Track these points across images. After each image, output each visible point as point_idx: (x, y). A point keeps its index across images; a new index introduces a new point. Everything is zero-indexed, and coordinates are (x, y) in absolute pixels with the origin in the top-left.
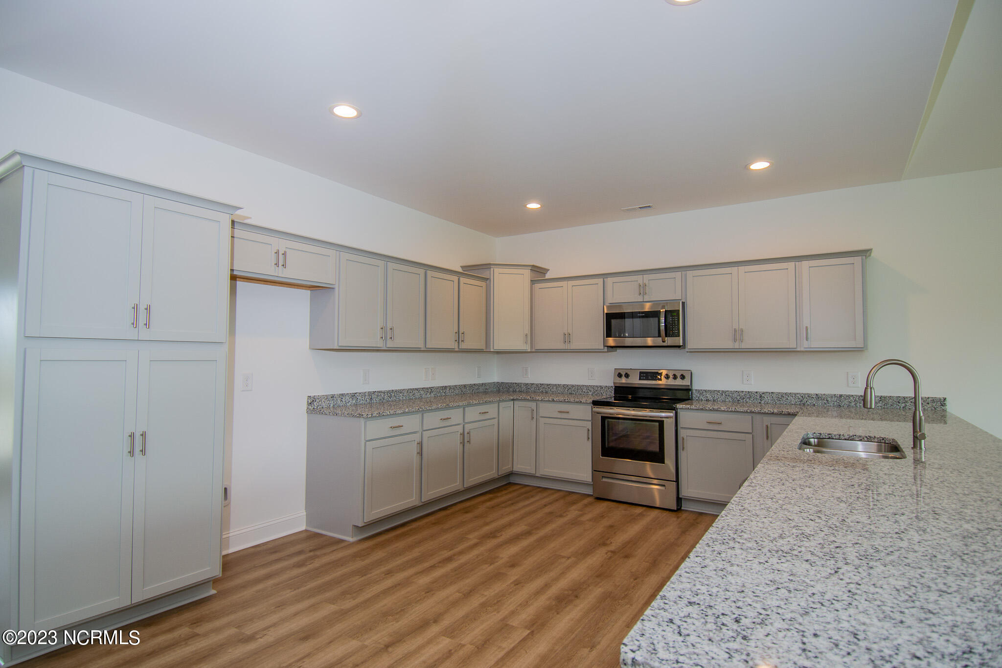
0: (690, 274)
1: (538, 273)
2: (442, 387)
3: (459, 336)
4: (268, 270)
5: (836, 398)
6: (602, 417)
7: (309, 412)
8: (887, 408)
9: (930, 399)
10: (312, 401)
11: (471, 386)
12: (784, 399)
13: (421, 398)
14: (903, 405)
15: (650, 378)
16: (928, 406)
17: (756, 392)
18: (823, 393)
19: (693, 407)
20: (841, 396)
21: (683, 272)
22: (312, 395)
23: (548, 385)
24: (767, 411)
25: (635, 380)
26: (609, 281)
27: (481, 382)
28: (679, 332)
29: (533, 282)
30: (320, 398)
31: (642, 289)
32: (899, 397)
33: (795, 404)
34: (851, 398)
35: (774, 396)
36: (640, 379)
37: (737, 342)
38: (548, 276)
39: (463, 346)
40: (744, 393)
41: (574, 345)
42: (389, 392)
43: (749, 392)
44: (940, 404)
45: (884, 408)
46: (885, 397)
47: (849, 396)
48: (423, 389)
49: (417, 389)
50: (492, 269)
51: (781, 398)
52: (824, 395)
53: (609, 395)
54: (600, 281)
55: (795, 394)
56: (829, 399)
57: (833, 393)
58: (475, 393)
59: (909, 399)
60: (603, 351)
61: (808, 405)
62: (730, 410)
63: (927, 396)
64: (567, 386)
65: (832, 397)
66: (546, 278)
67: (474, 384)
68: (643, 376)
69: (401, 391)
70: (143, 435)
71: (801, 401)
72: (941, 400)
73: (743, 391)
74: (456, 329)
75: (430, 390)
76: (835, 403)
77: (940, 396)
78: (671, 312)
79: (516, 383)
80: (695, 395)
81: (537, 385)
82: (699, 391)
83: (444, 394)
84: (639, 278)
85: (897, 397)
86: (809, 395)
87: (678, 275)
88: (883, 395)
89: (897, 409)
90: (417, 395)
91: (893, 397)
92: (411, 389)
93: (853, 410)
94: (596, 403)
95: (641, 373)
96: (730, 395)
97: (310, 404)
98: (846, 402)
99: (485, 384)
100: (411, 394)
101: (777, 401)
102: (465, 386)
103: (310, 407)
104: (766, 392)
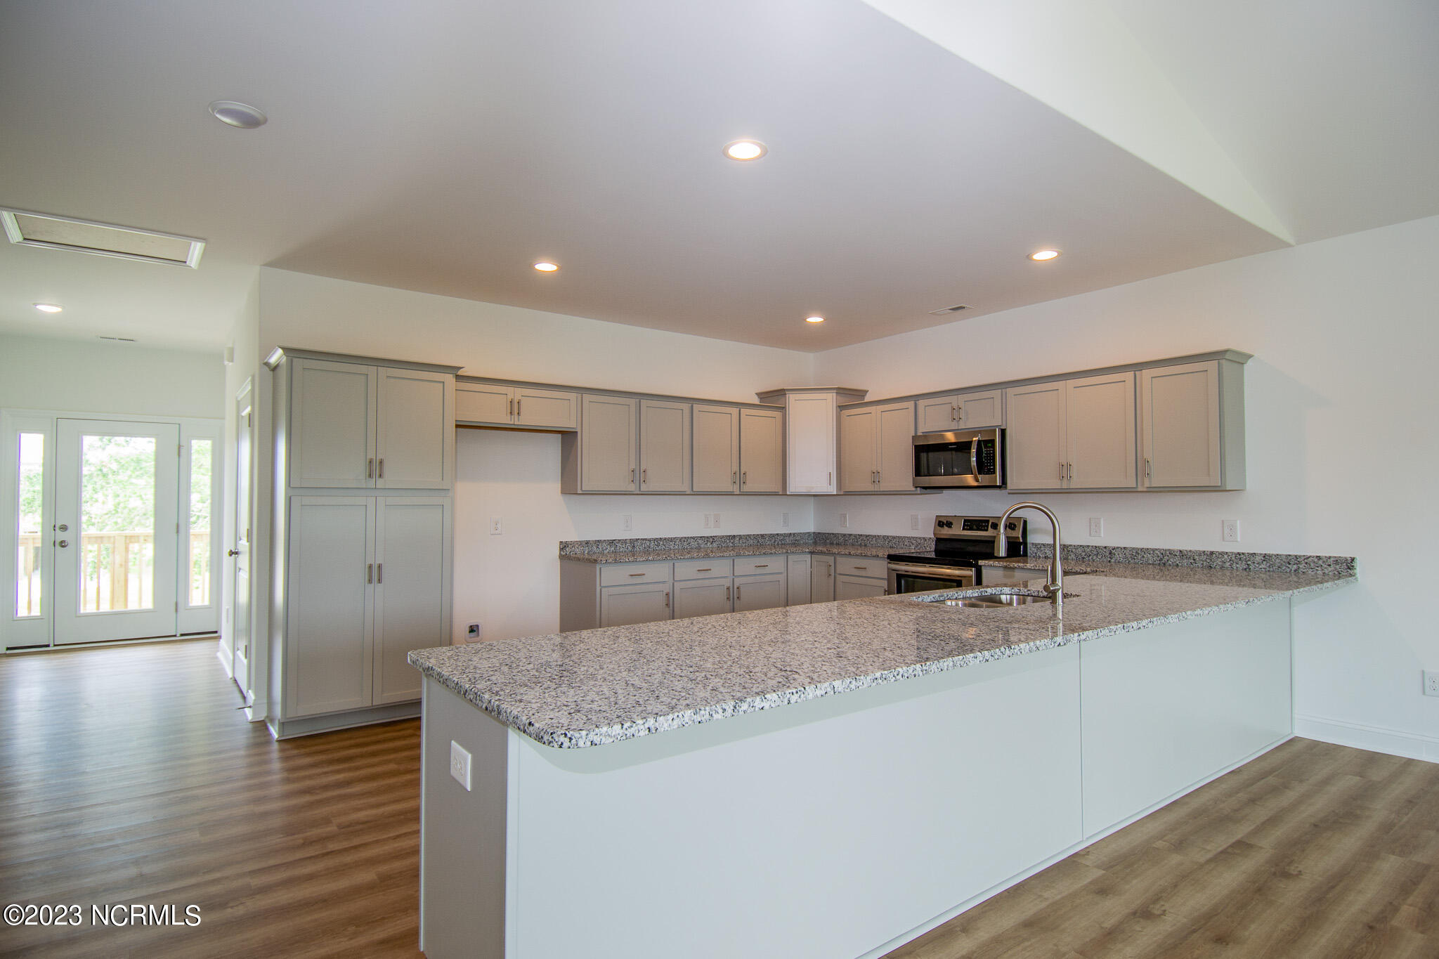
0: (1011, 391)
1: (851, 398)
2: (729, 536)
3: (740, 477)
4: (503, 419)
5: (1205, 556)
6: (897, 574)
7: (561, 557)
8: (1273, 571)
9: (1332, 559)
10: (564, 546)
11: (772, 536)
12: (1140, 557)
13: (699, 548)
14: (1295, 566)
15: (975, 527)
16: (1330, 569)
17: (1105, 547)
18: (1189, 548)
19: (1028, 566)
20: (1212, 553)
21: (1003, 390)
22: (564, 540)
23: (867, 536)
24: (1079, 571)
25: (958, 531)
26: (922, 403)
27: (787, 532)
28: (994, 469)
29: (841, 408)
30: (573, 544)
31: (955, 413)
32: (1290, 555)
33: (1153, 564)
34: (1226, 556)
35: (1127, 552)
36: (964, 529)
37: (1065, 479)
38: (867, 399)
39: (745, 488)
40: (1090, 548)
41: (883, 487)
42: (655, 540)
43: (1096, 547)
44: (1346, 567)
45: (1269, 571)
46: (1270, 556)
47: (1222, 554)
48: (701, 537)
49: (693, 538)
50: (787, 395)
51: (1135, 556)
52: (1190, 551)
53: (930, 550)
54: (911, 404)
55: (1153, 550)
56: (1196, 557)
57: (1202, 549)
58: (778, 544)
59: (1303, 558)
60: (915, 493)
61: (1170, 565)
62: (1037, 568)
63: (1327, 555)
64: (888, 537)
65: (1200, 555)
66: (865, 401)
67: (778, 534)
68: (967, 525)
69: (671, 540)
70: (380, 566)
71: (1161, 560)
72: (1347, 560)
73: (1088, 546)
74: (736, 468)
75: (712, 539)
76: (1205, 563)
77: (1346, 554)
78: (986, 442)
79: (833, 534)
80: (1030, 550)
81: (855, 536)
82: (1036, 545)
83: (731, 545)
84: (953, 400)
85: (1286, 556)
86: (1171, 552)
87: (996, 394)
88: (1267, 552)
89: (1286, 572)
90: (694, 544)
91: (1280, 555)
92: (685, 538)
93: (1228, 574)
94: (893, 558)
95: (965, 521)
96: (1074, 550)
97: (561, 549)
98: (1219, 562)
99: (794, 534)
100: (685, 543)
101: (1130, 559)
102: (762, 536)
103: (562, 553)
104: (1118, 548)
